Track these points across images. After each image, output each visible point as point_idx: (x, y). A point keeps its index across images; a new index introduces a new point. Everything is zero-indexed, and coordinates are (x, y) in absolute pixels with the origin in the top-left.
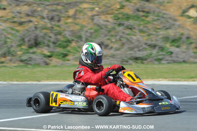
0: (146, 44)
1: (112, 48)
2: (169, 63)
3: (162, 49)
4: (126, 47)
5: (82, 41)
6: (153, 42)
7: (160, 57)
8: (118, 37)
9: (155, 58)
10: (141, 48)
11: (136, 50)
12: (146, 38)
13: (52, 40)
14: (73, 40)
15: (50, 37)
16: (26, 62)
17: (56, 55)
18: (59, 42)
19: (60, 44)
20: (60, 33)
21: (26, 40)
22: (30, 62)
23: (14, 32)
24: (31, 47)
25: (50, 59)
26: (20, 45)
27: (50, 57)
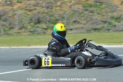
0: (101, 21)
1: (81, 23)
2: (114, 31)
3: (110, 23)
4: (89, 23)
5: (64, 20)
6: (105, 20)
7: (109, 28)
8: (85, 17)
9: (106, 29)
10: (98, 23)
11: (95, 24)
12: (100, 18)
13: (48, 19)
14: (60, 19)
15: (47, 18)
16: (33, 32)
17: (50, 28)
18: (52, 21)
19: (52, 22)
20: (52, 16)
21: (33, 20)
22: (35, 32)
23: (26, 15)
24: (36, 24)
25: (47, 30)
26: (29, 23)
27: (46, 29)
